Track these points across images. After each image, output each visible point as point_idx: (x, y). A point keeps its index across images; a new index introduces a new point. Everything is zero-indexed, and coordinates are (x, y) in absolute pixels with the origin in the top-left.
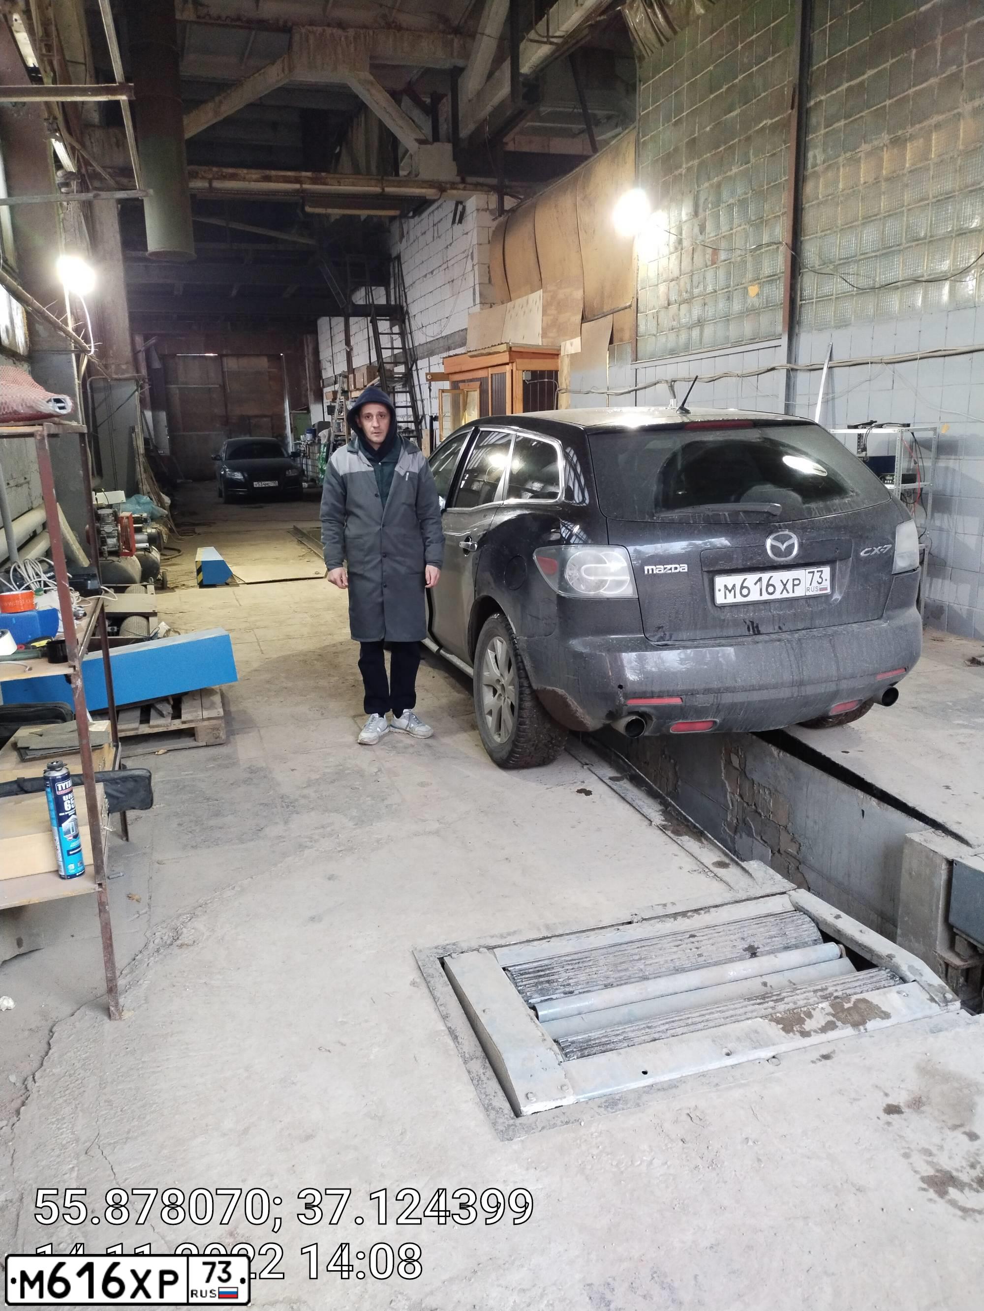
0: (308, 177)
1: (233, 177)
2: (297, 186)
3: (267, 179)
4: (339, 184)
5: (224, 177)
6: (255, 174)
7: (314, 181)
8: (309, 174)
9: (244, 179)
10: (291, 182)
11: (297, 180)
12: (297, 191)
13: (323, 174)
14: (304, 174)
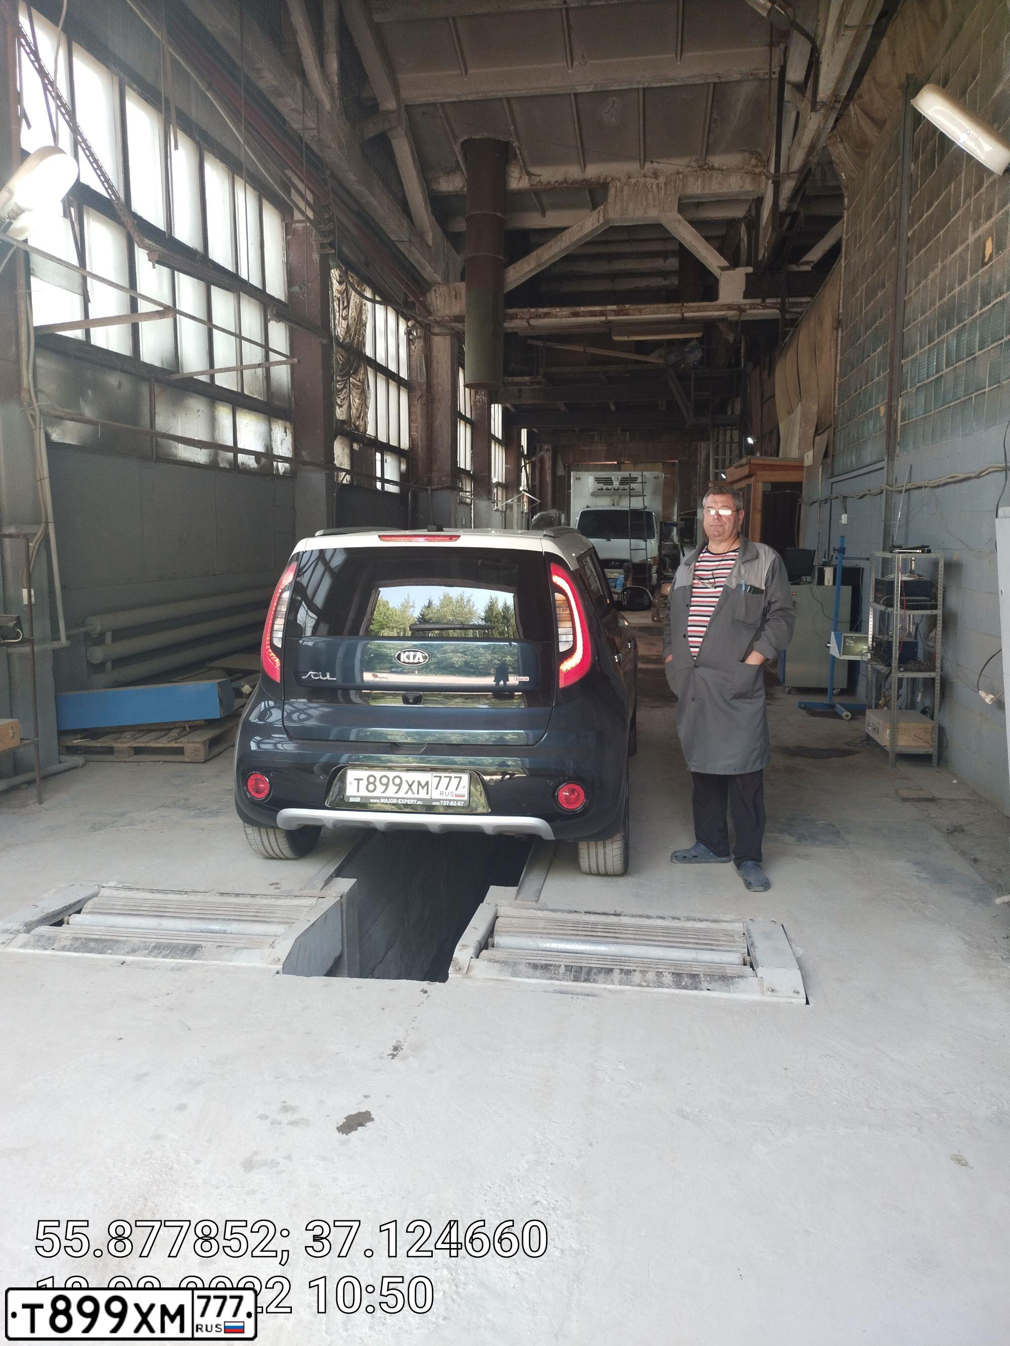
0: (613, 311)
1: (546, 315)
2: (603, 318)
3: (576, 314)
4: (641, 313)
5: (538, 316)
6: (566, 311)
7: (617, 313)
8: (614, 307)
9: (556, 317)
10: (596, 316)
11: (602, 314)
12: (604, 322)
13: (627, 306)
14: (610, 307)
